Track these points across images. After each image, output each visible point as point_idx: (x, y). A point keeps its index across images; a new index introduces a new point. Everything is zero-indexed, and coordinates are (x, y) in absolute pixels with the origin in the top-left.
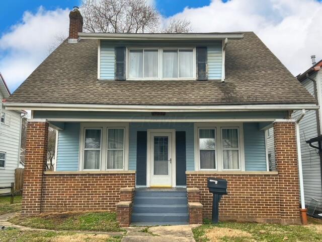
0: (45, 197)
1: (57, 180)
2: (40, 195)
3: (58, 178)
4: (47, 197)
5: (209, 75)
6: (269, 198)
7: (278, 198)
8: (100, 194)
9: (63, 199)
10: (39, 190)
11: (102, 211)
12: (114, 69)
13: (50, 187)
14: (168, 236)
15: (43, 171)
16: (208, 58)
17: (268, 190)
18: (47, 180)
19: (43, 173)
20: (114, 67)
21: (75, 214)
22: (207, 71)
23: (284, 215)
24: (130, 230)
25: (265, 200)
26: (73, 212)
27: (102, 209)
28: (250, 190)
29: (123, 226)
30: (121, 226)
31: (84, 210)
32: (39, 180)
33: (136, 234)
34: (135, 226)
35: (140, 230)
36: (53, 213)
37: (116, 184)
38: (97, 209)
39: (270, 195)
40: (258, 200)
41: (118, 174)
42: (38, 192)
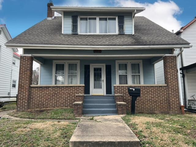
0: (31, 100)
1: (38, 90)
2: (28, 99)
3: (39, 89)
4: (32, 100)
5: (125, 32)
6: (162, 99)
7: (167, 99)
8: (64, 98)
9: (42, 101)
10: (27, 96)
11: (65, 108)
12: (71, 28)
13: (34, 94)
14: (107, 122)
15: (30, 85)
16: (125, 22)
17: (161, 95)
18: (33, 90)
19: (30, 86)
20: (71, 27)
21: (49, 110)
22: (124, 29)
23: (171, 109)
24: (82, 118)
25: (160, 101)
26: (48, 109)
27: (65, 107)
28: (151, 95)
29: (78, 116)
30: (76, 116)
31: (54, 107)
32: (27, 90)
33: (87, 121)
34: (85, 116)
35: (88, 118)
36: (36, 109)
37: (73, 92)
38: (62, 107)
39: (162, 98)
40: (156, 101)
41: (74, 86)
42: (27, 97)
